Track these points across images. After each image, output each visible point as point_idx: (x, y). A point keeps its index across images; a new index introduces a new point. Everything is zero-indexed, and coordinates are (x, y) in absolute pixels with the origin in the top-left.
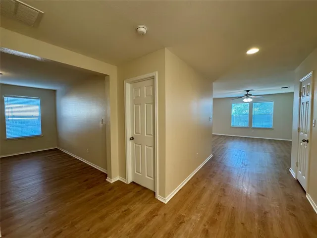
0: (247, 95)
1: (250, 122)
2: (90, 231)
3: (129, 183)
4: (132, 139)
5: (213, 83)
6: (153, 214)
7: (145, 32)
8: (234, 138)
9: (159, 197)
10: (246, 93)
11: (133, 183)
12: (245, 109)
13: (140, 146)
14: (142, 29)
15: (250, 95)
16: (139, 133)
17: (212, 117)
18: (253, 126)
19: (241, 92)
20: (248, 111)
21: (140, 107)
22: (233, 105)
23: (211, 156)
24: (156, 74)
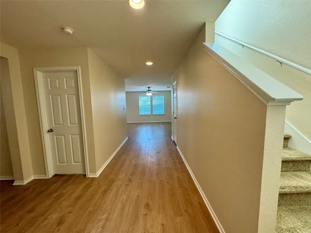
0: (149, 90)
1: (152, 111)
2: (20, 225)
3: (50, 176)
4: (51, 131)
5: (125, 80)
6: (88, 187)
7: (72, 33)
8: (142, 124)
9: (90, 175)
10: (148, 89)
11: (56, 175)
12: (148, 102)
13: (63, 137)
14: (69, 30)
15: (150, 90)
16: (60, 124)
17: (125, 107)
18: (154, 114)
19: (145, 88)
20: (150, 102)
21: (59, 98)
22: (140, 98)
23: (127, 138)
24: (79, 69)
